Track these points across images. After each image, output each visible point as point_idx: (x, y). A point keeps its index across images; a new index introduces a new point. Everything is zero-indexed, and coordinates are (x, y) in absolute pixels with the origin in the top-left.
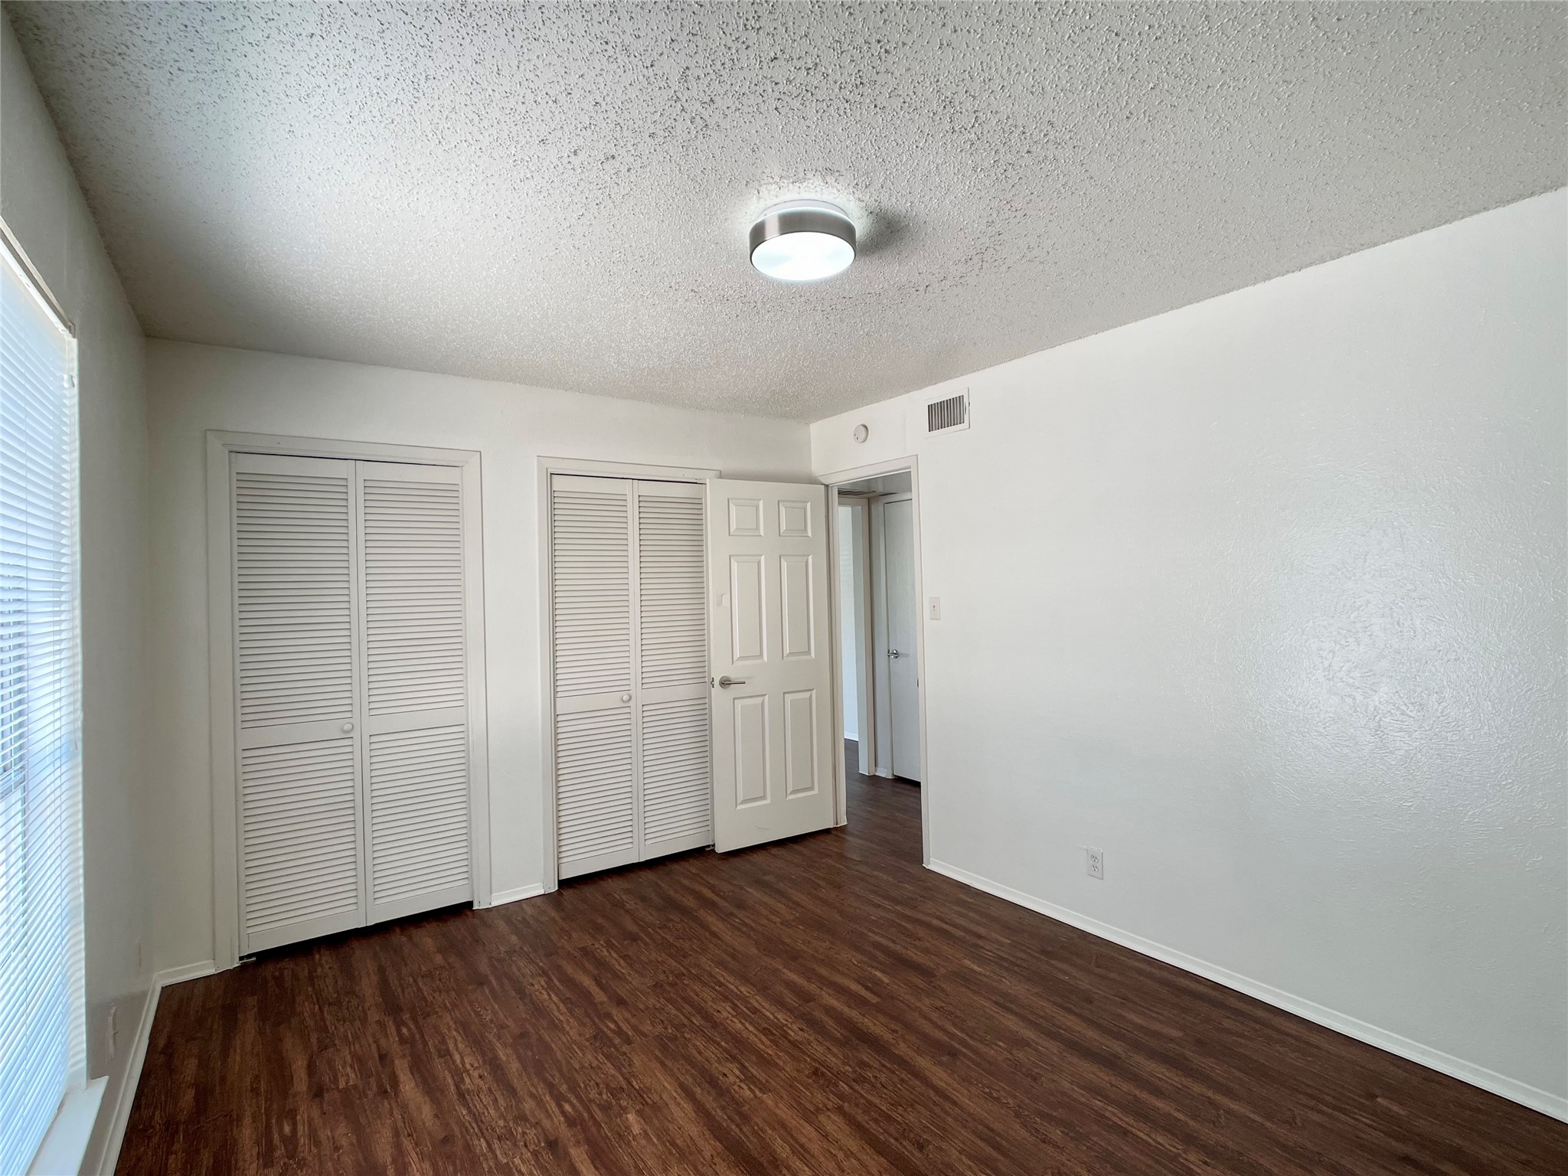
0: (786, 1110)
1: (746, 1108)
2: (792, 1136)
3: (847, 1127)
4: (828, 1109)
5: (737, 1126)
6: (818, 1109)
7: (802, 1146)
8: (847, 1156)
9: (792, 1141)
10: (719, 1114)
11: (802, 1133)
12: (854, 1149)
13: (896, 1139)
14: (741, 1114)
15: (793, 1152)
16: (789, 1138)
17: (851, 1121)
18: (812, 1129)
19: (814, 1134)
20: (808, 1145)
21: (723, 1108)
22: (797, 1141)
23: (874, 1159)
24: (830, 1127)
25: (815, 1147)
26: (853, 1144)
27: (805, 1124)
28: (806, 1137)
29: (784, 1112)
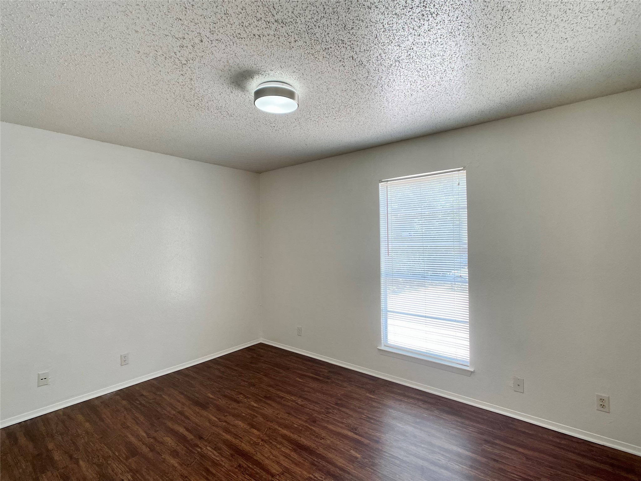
0: (297, 471)
1: (315, 468)
2: (291, 460)
3: (269, 468)
4: (278, 475)
5: (314, 460)
6: (283, 474)
7: (287, 458)
8: (269, 457)
9: (291, 458)
10: (324, 463)
11: (288, 462)
12: (266, 460)
13: (249, 467)
14: (315, 465)
15: (289, 455)
16: (292, 459)
17: (268, 472)
18: (284, 465)
19: (282, 462)
20: (284, 458)
21: (324, 466)
22: (289, 459)
23: (259, 458)
24: (276, 467)
25: (282, 458)
26: (267, 462)
27: (287, 466)
28: (286, 461)
29: (298, 470)
